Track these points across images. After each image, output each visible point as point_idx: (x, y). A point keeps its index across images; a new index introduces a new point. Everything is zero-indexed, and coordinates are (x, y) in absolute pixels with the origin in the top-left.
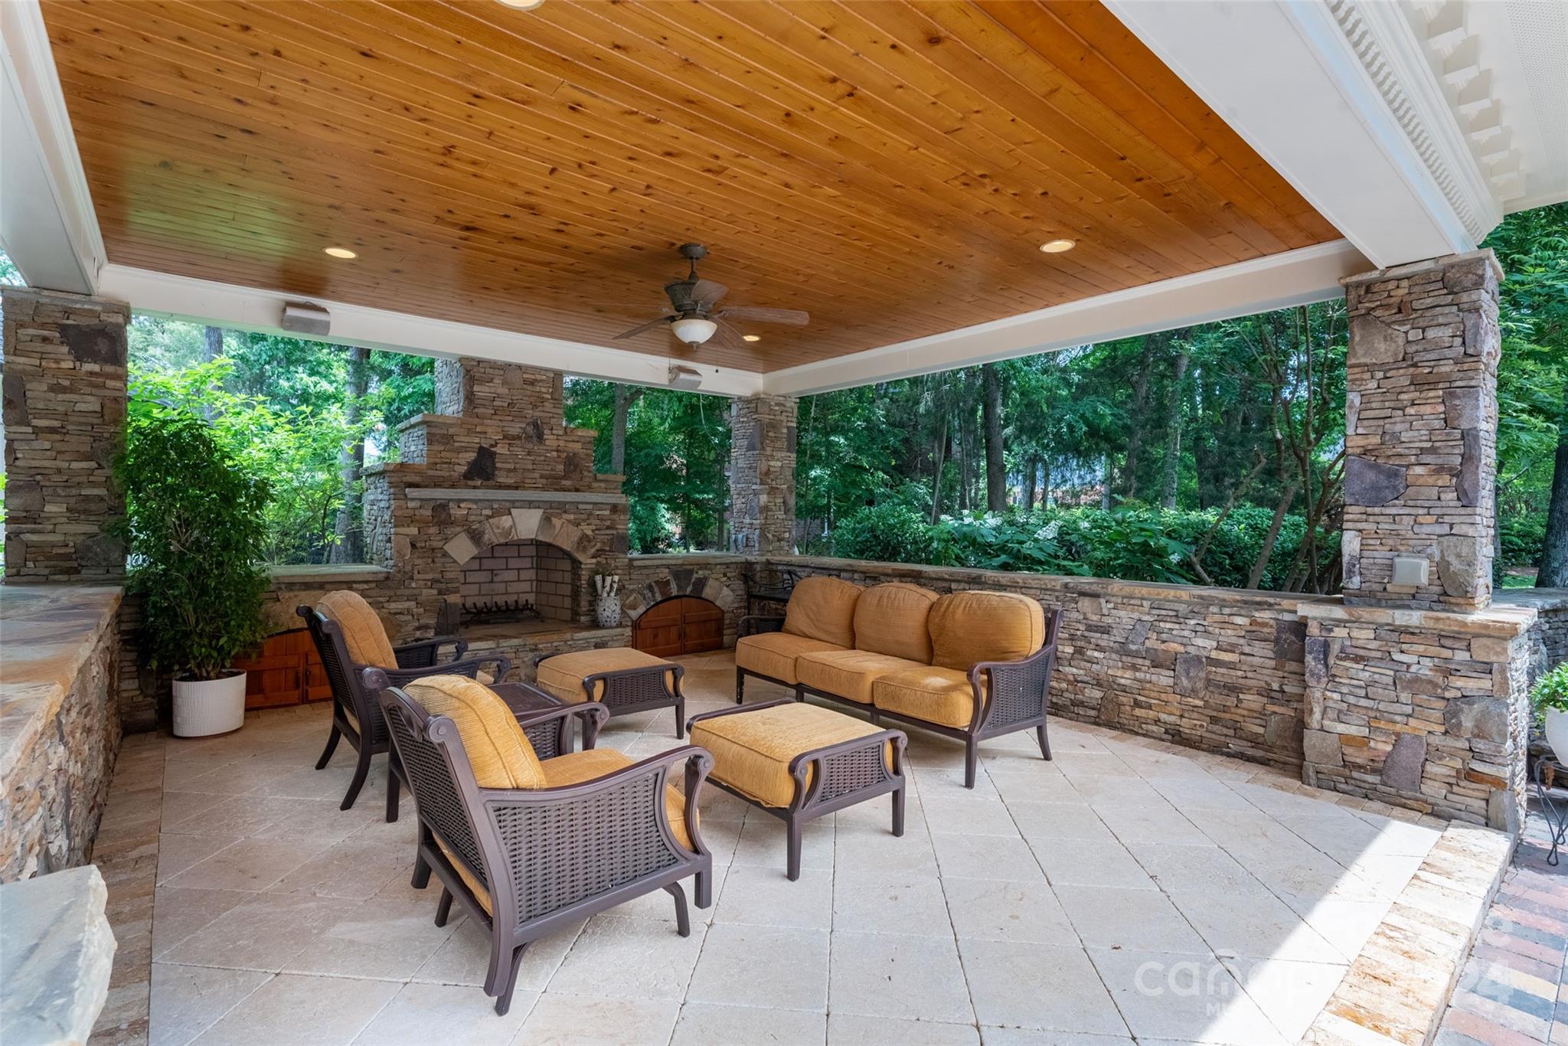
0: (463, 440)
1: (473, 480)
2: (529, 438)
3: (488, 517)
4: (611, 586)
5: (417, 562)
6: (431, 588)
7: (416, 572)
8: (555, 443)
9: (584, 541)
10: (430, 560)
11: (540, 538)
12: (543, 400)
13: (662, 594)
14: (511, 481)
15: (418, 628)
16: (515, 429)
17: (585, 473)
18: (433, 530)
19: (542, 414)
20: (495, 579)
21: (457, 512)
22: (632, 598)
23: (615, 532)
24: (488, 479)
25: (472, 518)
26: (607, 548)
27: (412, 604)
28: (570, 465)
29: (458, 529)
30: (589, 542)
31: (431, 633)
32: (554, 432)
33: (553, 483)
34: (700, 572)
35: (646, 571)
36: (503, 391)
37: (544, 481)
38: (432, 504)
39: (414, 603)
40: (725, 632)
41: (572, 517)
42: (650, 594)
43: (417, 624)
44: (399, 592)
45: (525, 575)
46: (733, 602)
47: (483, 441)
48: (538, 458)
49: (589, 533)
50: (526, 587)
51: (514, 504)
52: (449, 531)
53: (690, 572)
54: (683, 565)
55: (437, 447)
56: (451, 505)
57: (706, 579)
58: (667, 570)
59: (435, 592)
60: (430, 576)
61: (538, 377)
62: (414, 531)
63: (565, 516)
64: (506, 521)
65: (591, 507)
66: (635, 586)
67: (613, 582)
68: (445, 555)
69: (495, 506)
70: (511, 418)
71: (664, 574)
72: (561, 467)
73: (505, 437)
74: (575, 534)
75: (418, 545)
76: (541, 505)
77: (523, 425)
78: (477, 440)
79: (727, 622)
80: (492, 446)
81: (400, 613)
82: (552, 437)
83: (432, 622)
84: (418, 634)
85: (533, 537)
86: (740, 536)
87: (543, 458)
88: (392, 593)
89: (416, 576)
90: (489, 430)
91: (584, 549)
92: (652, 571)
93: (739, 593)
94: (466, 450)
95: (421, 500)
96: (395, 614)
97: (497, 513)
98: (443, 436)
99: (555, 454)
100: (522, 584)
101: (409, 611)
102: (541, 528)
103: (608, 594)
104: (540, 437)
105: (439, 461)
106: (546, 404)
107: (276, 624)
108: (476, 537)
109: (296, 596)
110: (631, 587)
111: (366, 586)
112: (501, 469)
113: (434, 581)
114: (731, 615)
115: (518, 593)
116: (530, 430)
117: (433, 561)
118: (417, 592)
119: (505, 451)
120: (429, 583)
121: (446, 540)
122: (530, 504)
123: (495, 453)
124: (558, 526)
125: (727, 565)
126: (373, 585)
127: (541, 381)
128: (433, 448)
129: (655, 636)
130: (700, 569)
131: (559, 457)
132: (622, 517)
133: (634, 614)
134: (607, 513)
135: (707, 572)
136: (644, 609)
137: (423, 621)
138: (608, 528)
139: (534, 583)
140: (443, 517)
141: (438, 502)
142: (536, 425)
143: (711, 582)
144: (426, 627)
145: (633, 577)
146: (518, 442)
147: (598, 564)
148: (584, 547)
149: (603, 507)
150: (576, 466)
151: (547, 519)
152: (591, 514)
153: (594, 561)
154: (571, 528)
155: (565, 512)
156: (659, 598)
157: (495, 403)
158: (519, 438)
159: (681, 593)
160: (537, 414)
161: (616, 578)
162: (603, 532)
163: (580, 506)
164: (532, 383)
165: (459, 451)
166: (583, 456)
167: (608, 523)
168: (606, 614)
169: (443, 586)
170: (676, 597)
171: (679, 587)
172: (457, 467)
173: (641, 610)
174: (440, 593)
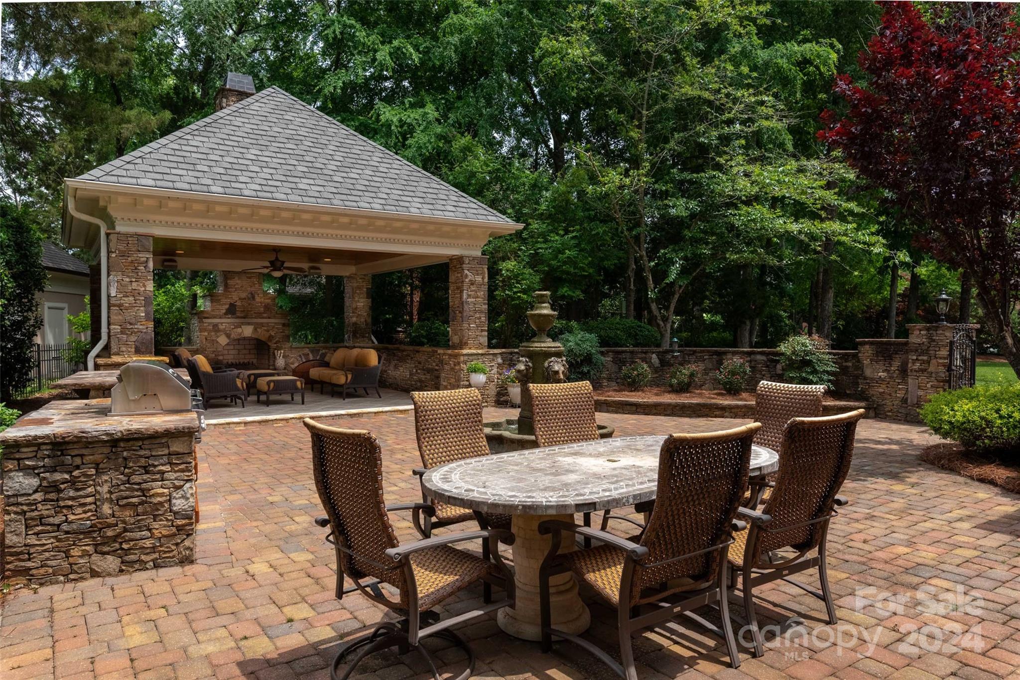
0: (224, 301)
1: (228, 315)
2: (249, 299)
3: (233, 329)
5: (208, 344)
6: (212, 354)
8: (260, 300)
9: (271, 337)
11: (253, 336)
12: (255, 284)
14: (242, 315)
17: (273, 311)
18: (213, 334)
21: (221, 327)
22: (292, 360)
24: (233, 315)
25: (227, 329)
28: (266, 308)
29: (222, 333)
33: (259, 315)
34: (324, 350)
35: (298, 350)
36: (239, 281)
37: (255, 315)
41: (266, 328)
42: (300, 359)
47: (231, 301)
49: (273, 334)
51: (243, 324)
52: (218, 334)
53: (319, 350)
56: (219, 324)
58: (308, 349)
60: (212, 350)
61: (252, 275)
62: (206, 334)
64: (240, 330)
66: (293, 356)
68: (217, 342)
69: (236, 325)
70: (242, 292)
72: (262, 309)
73: (240, 299)
74: (267, 335)
75: (208, 339)
76: (253, 324)
77: (247, 294)
80: (235, 302)
82: (258, 298)
85: (250, 336)
87: (255, 306)
90: (234, 297)
91: (271, 340)
92: (301, 350)
94: (225, 304)
95: (208, 323)
98: (216, 300)
99: (260, 304)
102: (253, 332)
104: (254, 298)
105: (215, 308)
108: (228, 336)
112: (238, 311)
117: (213, 344)
119: (240, 304)
121: (218, 337)
122: (249, 324)
123: (236, 305)
124: (260, 332)
127: (254, 277)
133: (293, 366)
134: (281, 326)
135: (327, 350)
140: (217, 329)
141: (215, 324)
142: (252, 294)
145: (293, 352)
149: (279, 324)
152: (274, 327)
153: (275, 345)
154: (266, 332)
155: (263, 326)
158: (245, 299)
159: (314, 359)
160: (252, 289)
162: (279, 334)
163: (269, 324)
164: (250, 278)
165: (222, 305)
166: (271, 305)
167: (281, 330)
169: (217, 353)
171: (313, 356)
172: (221, 311)
173: (296, 365)
174: (216, 356)
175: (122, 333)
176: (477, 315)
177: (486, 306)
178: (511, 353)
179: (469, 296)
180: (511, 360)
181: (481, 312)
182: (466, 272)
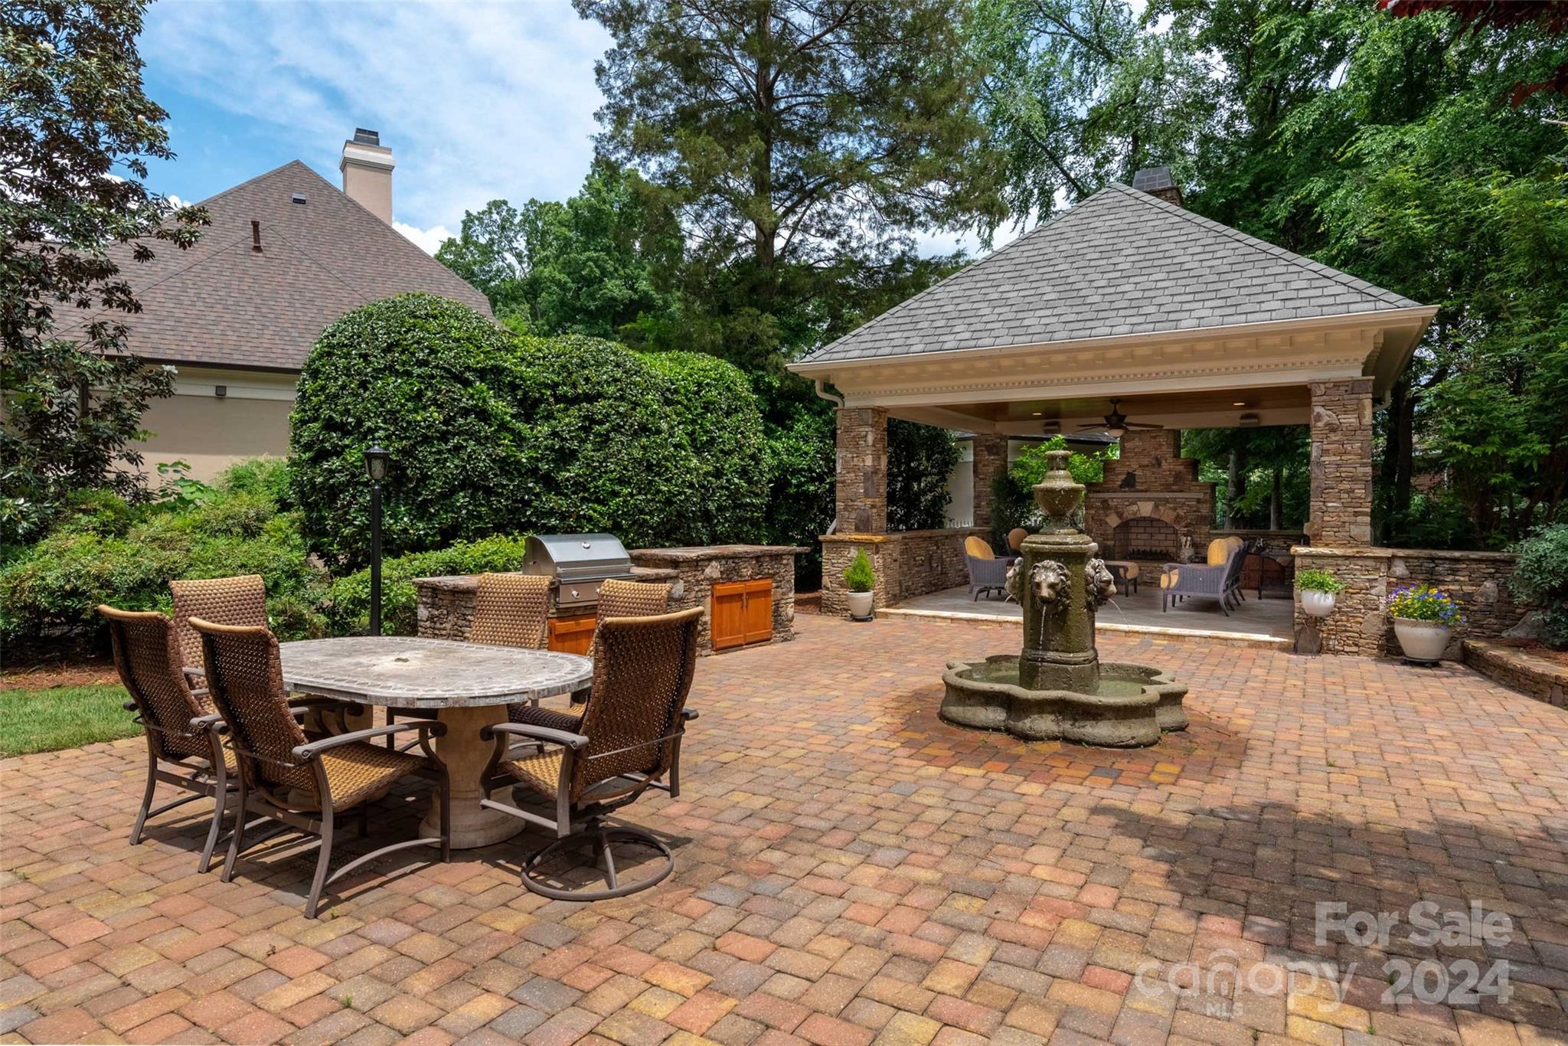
0: (1120, 469)
1: (1123, 488)
2: (1153, 466)
3: (1127, 506)
5: (1094, 525)
8: (1168, 467)
9: (1178, 518)
11: (1155, 517)
14: (1141, 488)
16: (1145, 462)
18: (1101, 512)
19: (1161, 452)
21: (1113, 504)
24: (1131, 488)
25: (1118, 507)
26: (1194, 522)
28: (1176, 479)
29: (1112, 511)
30: (1181, 518)
33: (1167, 488)
36: (1140, 443)
37: (1160, 488)
38: (1101, 500)
41: (1173, 505)
47: (1129, 469)
48: (1158, 476)
49: (1182, 514)
51: (1140, 499)
52: (1108, 512)
55: (1108, 474)
56: (1109, 500)
59: (1102, 539)
60: (1099, 532)
64: (1134, 508)
65: (1183, 500)
68: (1106, 523)
69: (1132, 500)
70: (1143, 457)
72: (1171, 480)
73: (1141, 466)
74: (1173, 514)
76: (1156, 499)
77: (1150, 460)
78: (1126, 469)
80: (1135, 471)
82: (1166, 464)
85: (1151, 516)
87: (1161, 475)
90: (1132, 464)
94: (1121, 474)
95: (1096, 498)
97: (1131, 504)
99: (1168, 473)
102: (1153, 511)
104: (1159, 464)
105: (1108, 480)
106: (1163, 447)
108: (1120, 515)
112: (1137, 482)
116: (1153, 461)
119: (1140, 473)
121: (1107, 516)
122: (1149, 499)
123: (1136, 474)
124: (1163, 510)
131: (1171, 475)
134: (1194, 503)
138: (1195, 511)
140: (1106, 506)
141: (1104, 499)
142: (1156, 459)
146: (1147, 468)
148: (1178, 522)
149: (1192, 500)
150: (1181, 478)
151: (1156, 507)
152: (1183, 504)
153: (1186, 529)
154: (1171, 511)
155: (1169, 503)
157: (1135, 450)
162: (1191, 514)
163: (1178, 500)
164: (1155, 437)
165: (1117, 475)
166: (1185, 473)
172: (1116, 482)
175: (845, 509)
176: (1346, 486)
177: (1369, 470)
178: (1432, 559)
179: (1325, 452)
180: (1431, 572)
181: (1354, 479)
182: (1318, 409)
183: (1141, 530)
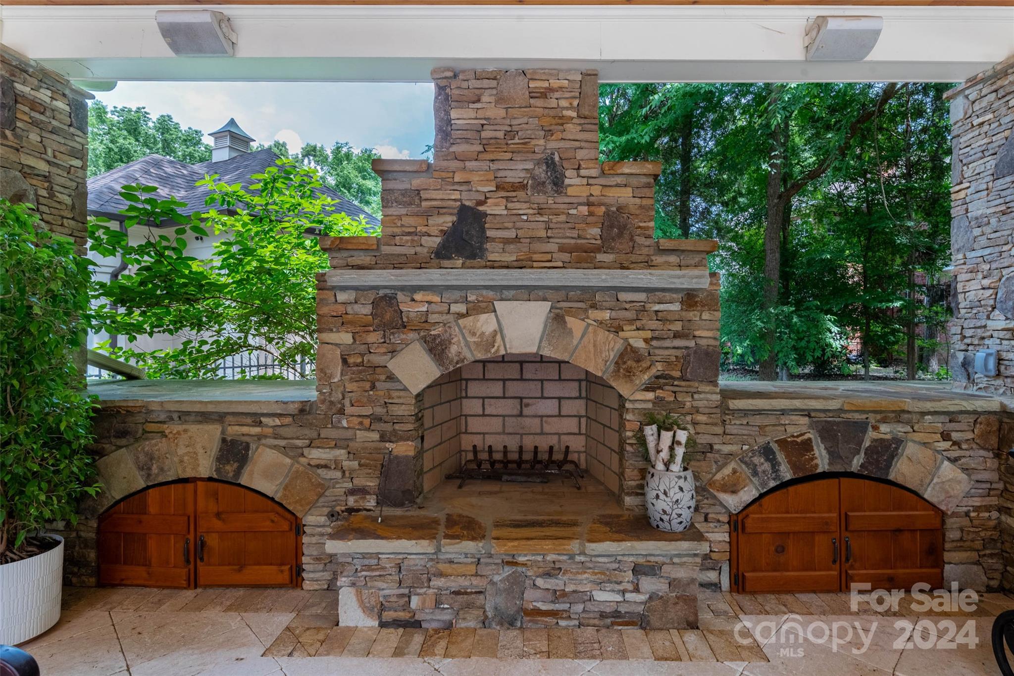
0: (437, 196)
1: (450, 258)
2: (539, 186)
3: (461, 316)
4: (671, 448)
5: (350, 387)
6: (368, 429)
7: (347, 402)
8: (584, 192)
10: (368, 385)
11: (547, 352)
12: (562, 121)
13: (794, 467)
14: (510, 258)
15: (352, 492)
16: (516, 172)
17: (640, 240)
18: (374, 337)
19: (562, 144)
20: (526, 411)
21: (412, 309)
22: (727, 471)
23: (692, 344)
24: (473, 256)
25: (433, 318)
26: (677, 374)
27: (341, 453)
28: (612, 226)
29: (412, 335)
30: (638, 361)
31: (371, 502)
32: (583, 172)
34: (884, 428)
35: (758, 420)
36: (497, 113)
37: (566, 257)
38: (372, 296)
39: (343, 451)
40: (947, 556)
41: (606, 315)
42: (767, 466)
43: (350, 485)
44: (324, 433)
45: (570, 407)
46: (968, 495)
47: (465, 196)
48: (555, 219)
49: (639, 344)
50: (570, 425)
51: (503, 292)
52: (397, 339)
53: (862, 427)
54: (841, 410)
55: (395, 211)
56: (400, 296)
57: (898, 442)
58: (806, 420)
59: (376, 436)
60: (367, 411)
61: (555, 83)
62: (346, 338)
63: (594, 314)
64: (486, 323)
65: (642, 296)
66: (734, 448)
67: (675, 442)
68: (391, 378)
69: (472, 298)
70: (509, 155)
71: (800, 427)
72: (596, 231)
73: (498, 188)
74: (612, 346)
75: (351, 360)
76: (549, 294)
77: (529, 166)
78: (456, 196)
79: (953, 535)
80: (481, 203)
81: (326, 467)
82: (577, 181)
83: (372, 483)
84: (351, 501)
85: (534, 350)
86: (981, 355)
87: (563, 218)
88: (315, 435)
89: (349, 410)
90: (475, 178)
91: (629, 374)
92: (771, 420)
93: (985, 476)
94: (439, 210)
95: (356, 288)
96: (318, 466)
97: (474, 310)
98: (404, 193)
99: (584, 210)
100: (566, 421)
101: (338, 465)
102: (547, 335)
103: (667, 465)
104: (558, 184)
105: (397, 231)
106: (569, 126)
107: (162, 470)
109: (185, 431)
110: (726, 449)
111: (277, 422)
112: (493, 240)
113: (376, 419)
114: (965, 522)
115: (559, 434)
116: (541, 172)
117: (373, 387)
118: (349, 434)
119: (500, 210)
120: (367, 422)
121: (393, 352)
122: (530, 293)
123: (485, 215)
124: (577, 334)
125: (953, 417)
126: (288, 420)
127: (561, 88)
128: (390, 211)
129: (781, 550)
130: (884, 421)
131: (591, 214)
132: (706, 315)
133: (734, 502)
134: (676, 307)
135: (900, 429)
136: (755, 494)
137: (359, 482)
138: (677, 335)
139: (583, 420)
140: (388, 316)
141: (382, 293)
142: (550, 163)
143: (910, 449)
144: (362, 492)
145: (730, 429)
146: (521, 194)
147: (658, 401)
148: (629, 370)
149: (668, 295)
150: (623, 228)
151: (557, 319)
152: (644, 309)
153: (650, 395)
154: (602, 335)
155: (594, 306)
156: (787, 474)
157: (484, 134)
158: (523, 186)
159: (838, 468)
160: (552, 145)
161: (682, 436)
162: (667, 343)
163: (623, 296)
164: (544, 94)
165: (427, 214)
166: (633, 210)
167: (677, 327)
168: (661, 505)
169: (388, 427)
170: (824, 475)
171: (834, 455)
172: (425, 240)
173: (748, 494)
174: (383, 439)
183: (496, 389)
